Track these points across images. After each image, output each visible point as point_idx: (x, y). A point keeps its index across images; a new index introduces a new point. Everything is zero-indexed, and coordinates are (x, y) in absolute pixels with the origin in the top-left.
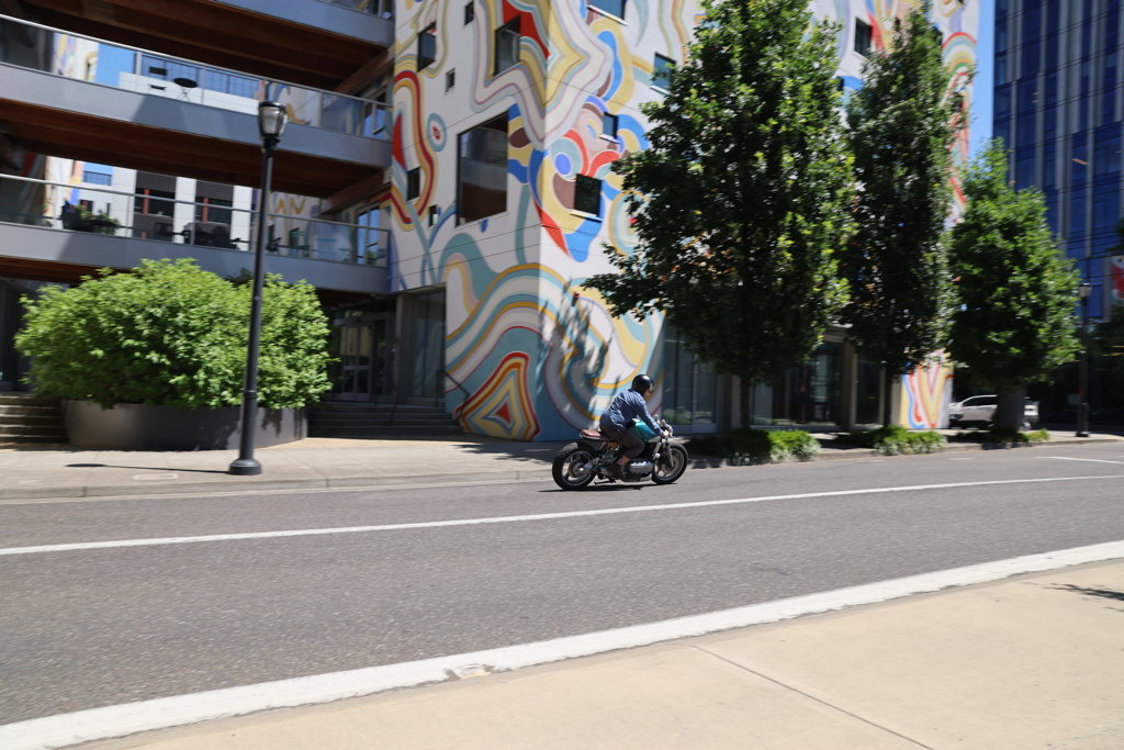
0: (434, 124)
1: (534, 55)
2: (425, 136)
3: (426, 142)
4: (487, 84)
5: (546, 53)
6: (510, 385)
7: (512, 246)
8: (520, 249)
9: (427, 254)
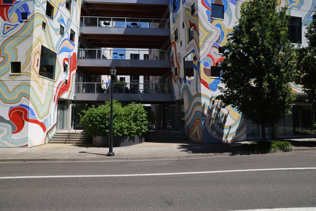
0: (179, 56)
1: (197, 36)
2: (177, 59)
3: (178, 61)
4: (188, 44)
5: (199, 34)
6: (197, 127)
7: (195, 89)
8: (197, 89)
9: (180, 91)
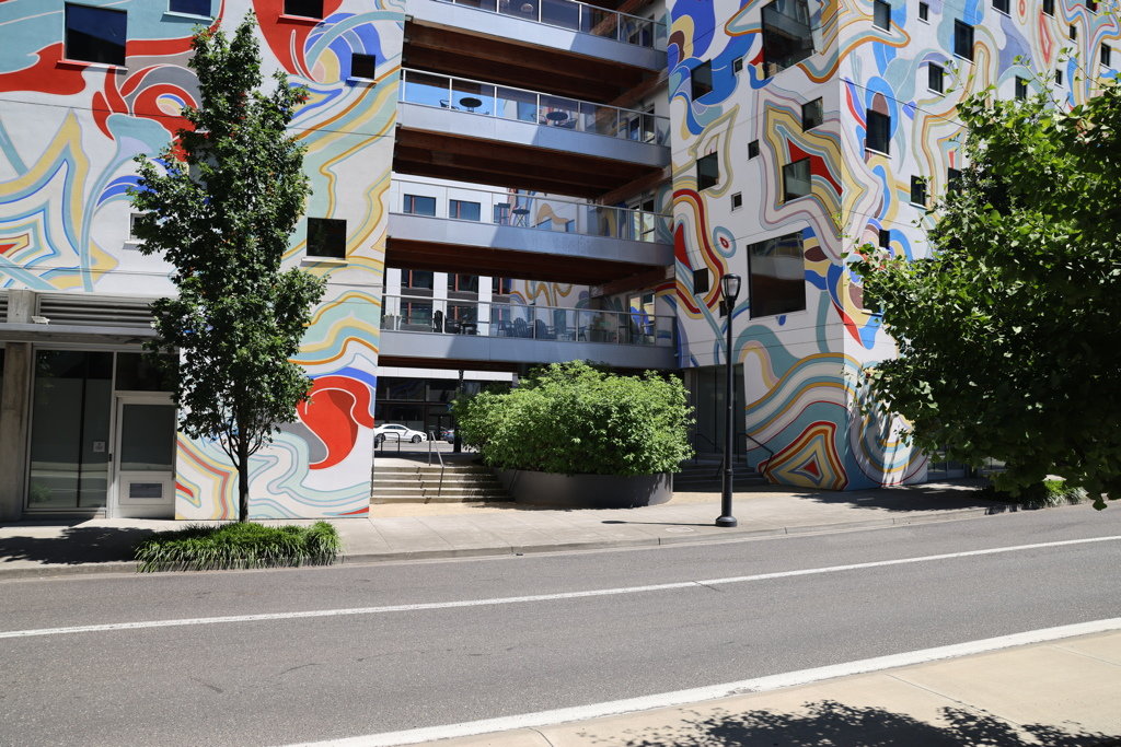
0: (720, 235)
1: (827, 191)
2: (711, 244)
3: (713, 250)
4: (777, 208)
5: (839, 190)
6: (817, 446)
7: (813, 339)
8: (821, 341)
9: (720, 339)
